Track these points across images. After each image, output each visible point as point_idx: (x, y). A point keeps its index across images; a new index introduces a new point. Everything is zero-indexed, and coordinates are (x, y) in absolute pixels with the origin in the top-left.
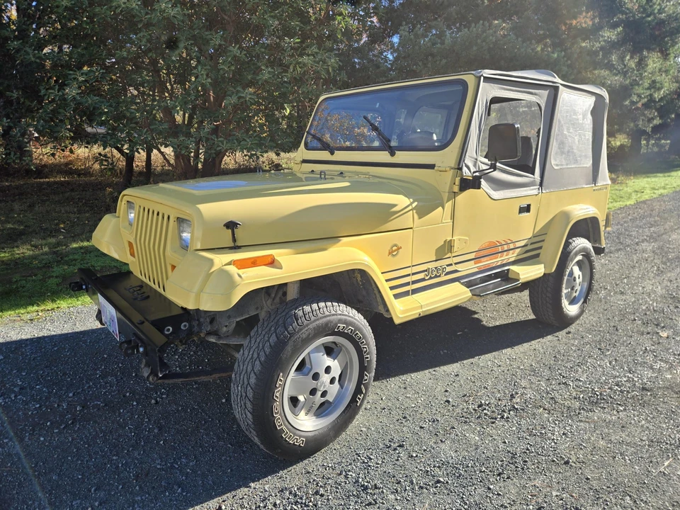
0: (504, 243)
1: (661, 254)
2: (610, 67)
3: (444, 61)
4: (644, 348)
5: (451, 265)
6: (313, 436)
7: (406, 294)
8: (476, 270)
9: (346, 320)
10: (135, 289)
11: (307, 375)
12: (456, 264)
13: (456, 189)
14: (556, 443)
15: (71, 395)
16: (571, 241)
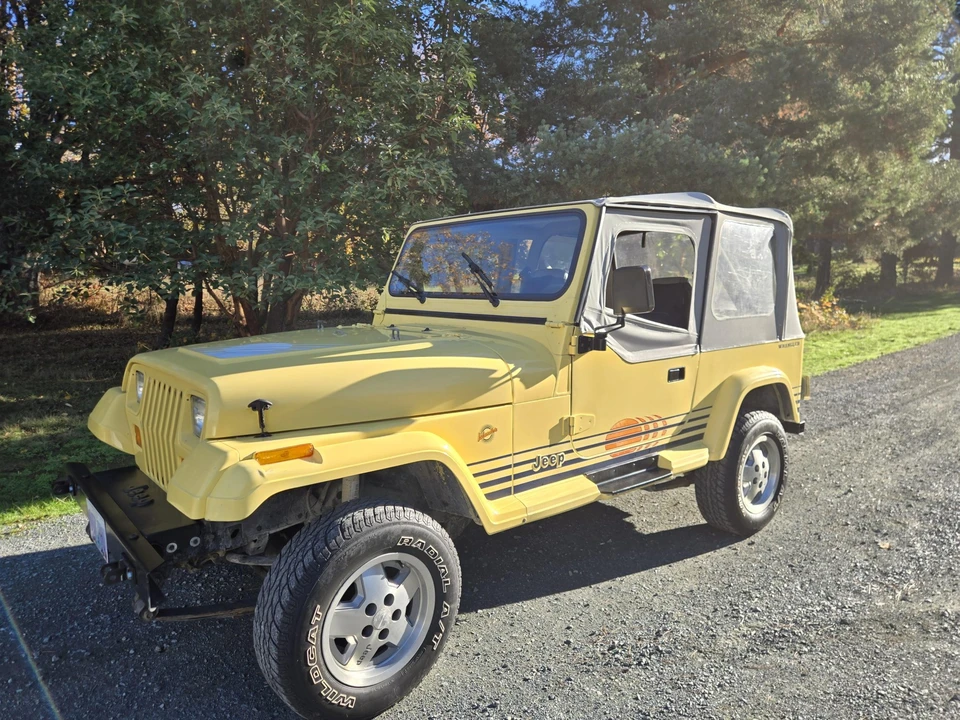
0: (648, 420)
1: (901, 430)
2: (832, 172)
3: (596, 171)
4: (852, 565)
5: (571, 451)
6: (368, 694)
7: (507, 492)
8: (609, 458)
9: (413, 530)
10: (136, 491)
11: (359, 607)
12: (578, 450)
13: (573, 350)
14: (706, 699)
15: (46, 640)
16: (747, 415)
